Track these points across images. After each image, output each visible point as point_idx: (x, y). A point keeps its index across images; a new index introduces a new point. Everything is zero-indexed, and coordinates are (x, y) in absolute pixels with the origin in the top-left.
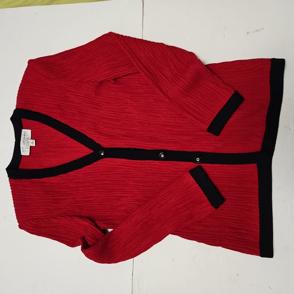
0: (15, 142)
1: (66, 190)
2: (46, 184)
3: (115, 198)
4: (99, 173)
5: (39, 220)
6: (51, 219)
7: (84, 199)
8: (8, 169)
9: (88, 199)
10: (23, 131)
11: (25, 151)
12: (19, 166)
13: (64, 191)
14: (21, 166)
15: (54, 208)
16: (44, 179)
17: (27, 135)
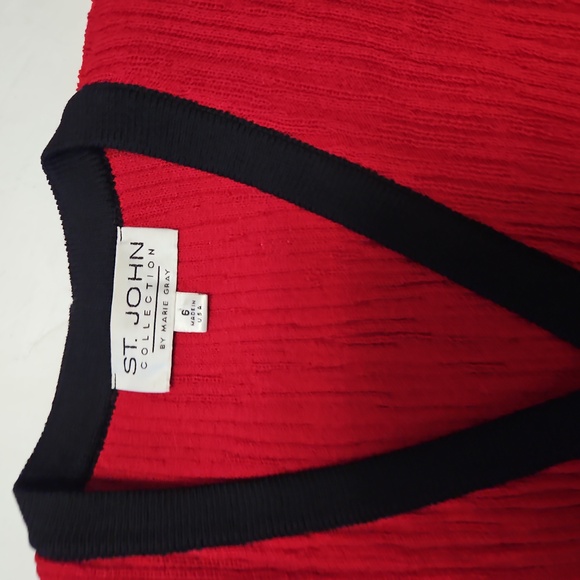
0: (74, 310)
8: (26, 488)
10: (127, 235)
11: (140, 366)
12: (93, 460)
14: (109, 463)
17: (151, 265)
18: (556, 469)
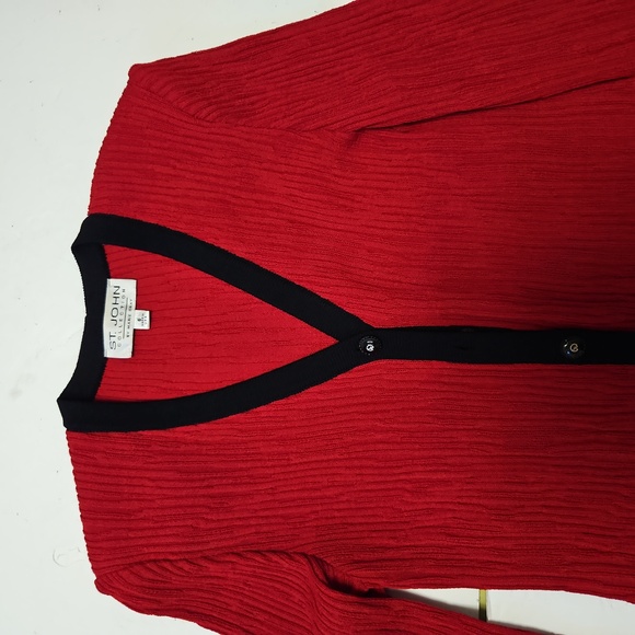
0: (87, 319)
1: (249, 465)
2: (183, 448)
3: (408, 486)
4: (354, 409)
5: (166, 565)
6: (204, 563)
7: (305, 494)
9: (318, 494)
10: (112, 283)
11: (118, 345)
13: (241, 469)
14: (105, 392)
15: (213, 525)
16: (179, 432)
17: (123, 297)
18: (311, 389)
